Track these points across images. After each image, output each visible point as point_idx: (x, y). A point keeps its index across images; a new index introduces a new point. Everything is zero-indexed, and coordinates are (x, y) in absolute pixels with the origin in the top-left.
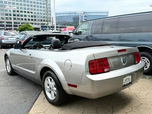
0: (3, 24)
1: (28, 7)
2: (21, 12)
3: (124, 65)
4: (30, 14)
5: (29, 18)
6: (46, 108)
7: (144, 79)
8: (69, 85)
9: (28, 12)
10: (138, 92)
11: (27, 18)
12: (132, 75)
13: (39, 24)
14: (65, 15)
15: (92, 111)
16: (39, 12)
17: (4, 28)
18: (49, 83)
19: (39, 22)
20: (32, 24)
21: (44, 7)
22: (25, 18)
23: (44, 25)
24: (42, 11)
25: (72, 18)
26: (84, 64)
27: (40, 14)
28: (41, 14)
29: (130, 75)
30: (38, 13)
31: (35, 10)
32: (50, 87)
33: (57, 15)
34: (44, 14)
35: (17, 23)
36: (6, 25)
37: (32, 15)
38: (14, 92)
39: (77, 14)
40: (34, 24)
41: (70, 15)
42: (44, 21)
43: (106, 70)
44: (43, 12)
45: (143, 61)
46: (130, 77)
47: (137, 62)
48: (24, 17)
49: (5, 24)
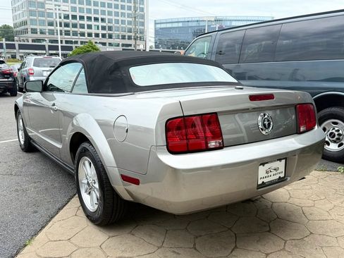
0: (43, 44)
1: (96, 8)
2: (82, 18)
3: (264, 133)
4: (100, 24)
5: (97, 32)
6: (77, 230)
7: (331, 173)
8: (125, 178)
9: (96, 19)
10: (310, 203)
11: (93, 31)
12: (286, 159)
13: (118, 45)
14: (175, 25)
15: (182, 245)
16: (120, 18)
17: (44, 52)
18: (87, 172)
19: (117, 41)
20: (104, 44)
21: (129, 8)
22: (90, 31)
23: (130, 48)
24: (125, 17)
25: (190, 31)
26: (153, 126)
27: (122, 24)
28: (123, 22)
29: (280, 160)
30: (117, 21)
31: (110, 13)
32: (88, 182)
33: (158, 26)
34: (130, 23)
35: (71, 42)
36: (49, 46)
37: (104, 24)
38: (19, 188)
39: (202, 24)
40: (107, 44)
41: (186, 24)
42: (130, 38)
43: (212, 144)
44: (127, 19)
45: (334, 129)
46: (281, 165)
47: (302, 129)
48: (88, 28)
49: (47, 44)
